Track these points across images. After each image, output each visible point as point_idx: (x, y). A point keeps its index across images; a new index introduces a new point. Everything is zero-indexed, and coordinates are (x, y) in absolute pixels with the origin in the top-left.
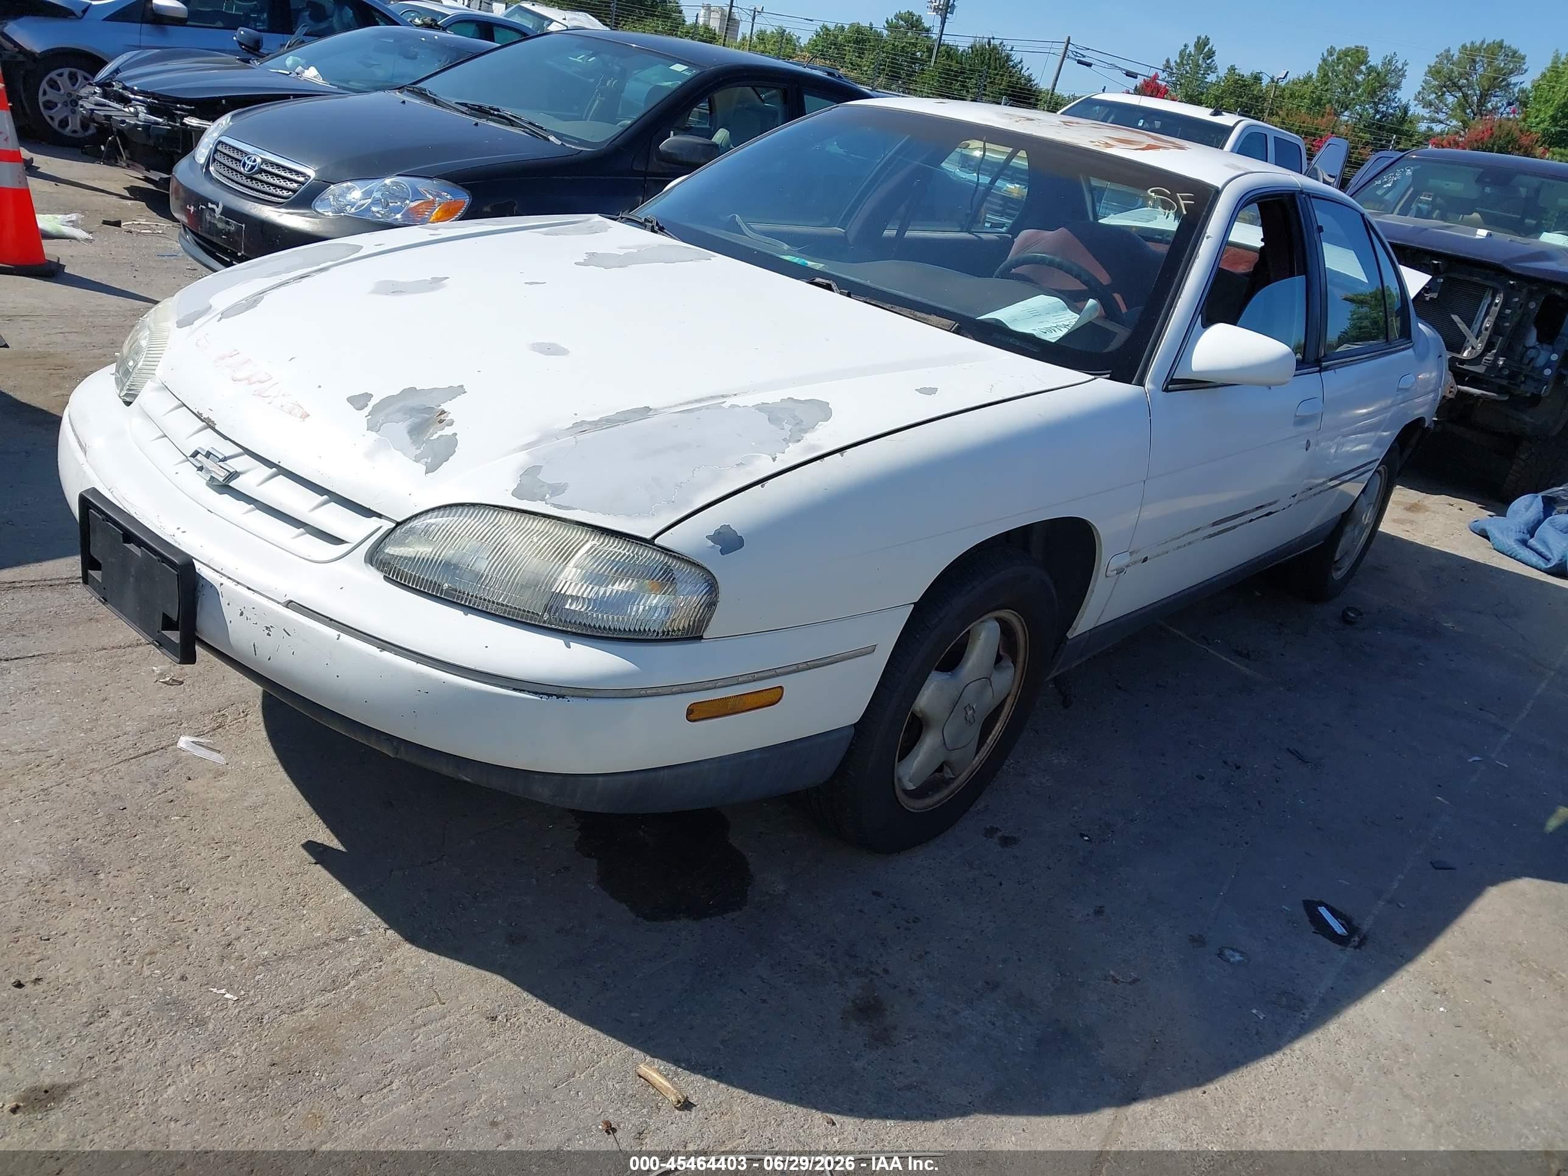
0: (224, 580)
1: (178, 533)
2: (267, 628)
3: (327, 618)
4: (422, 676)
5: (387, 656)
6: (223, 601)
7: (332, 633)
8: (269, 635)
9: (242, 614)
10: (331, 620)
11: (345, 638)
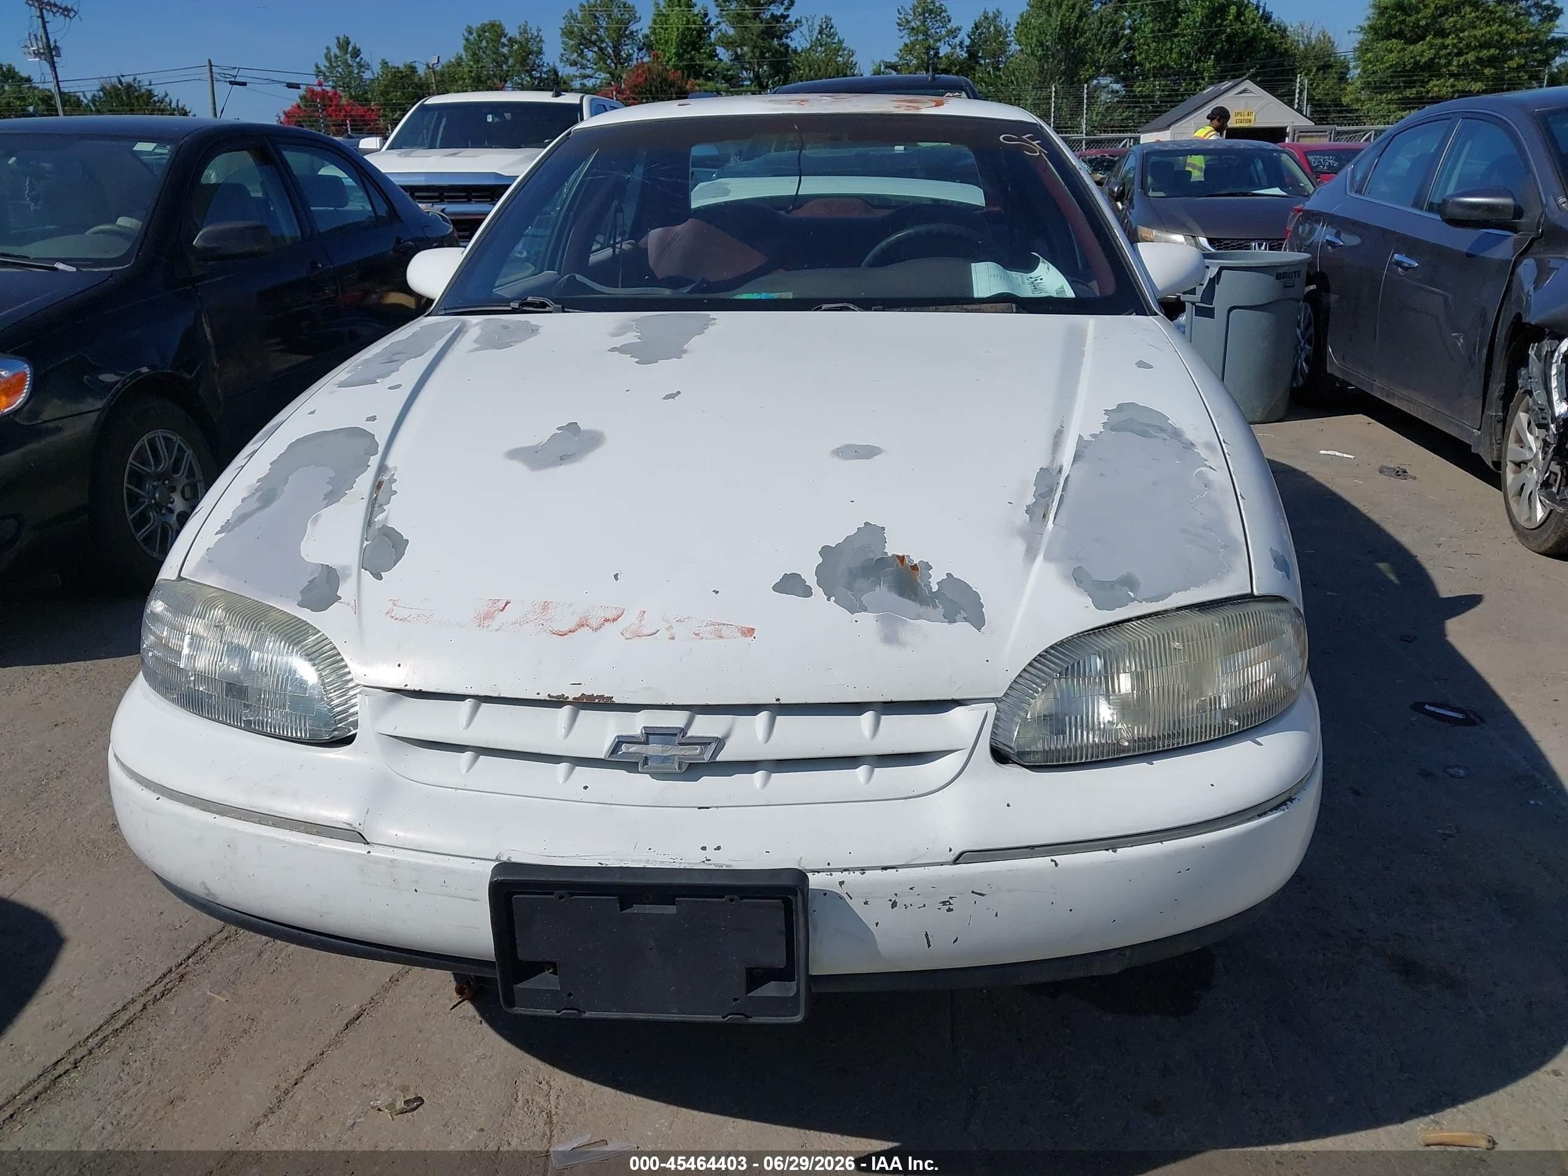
0: (838, 876)
1: (710, 853)
2: (944, 903)
3: (1028, 847)
4: (1179, 853)
5: (1124, 853)
6: (856, 904)
7: (1042, 862)
8: (949, 910)
9: (894, 904)
10: (1033, 847)
11: (1063, 859)
